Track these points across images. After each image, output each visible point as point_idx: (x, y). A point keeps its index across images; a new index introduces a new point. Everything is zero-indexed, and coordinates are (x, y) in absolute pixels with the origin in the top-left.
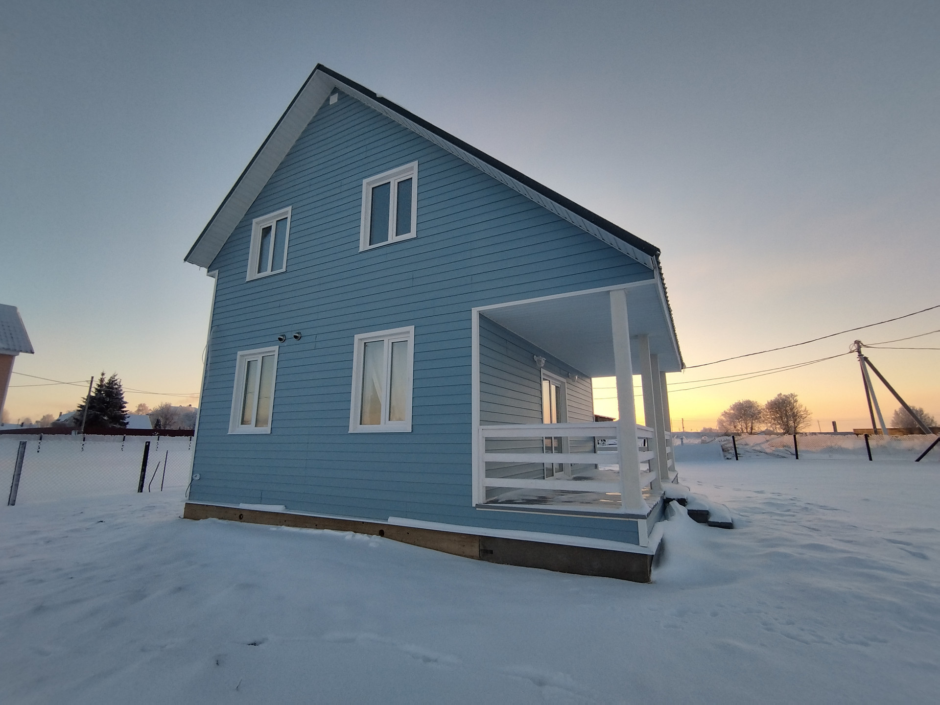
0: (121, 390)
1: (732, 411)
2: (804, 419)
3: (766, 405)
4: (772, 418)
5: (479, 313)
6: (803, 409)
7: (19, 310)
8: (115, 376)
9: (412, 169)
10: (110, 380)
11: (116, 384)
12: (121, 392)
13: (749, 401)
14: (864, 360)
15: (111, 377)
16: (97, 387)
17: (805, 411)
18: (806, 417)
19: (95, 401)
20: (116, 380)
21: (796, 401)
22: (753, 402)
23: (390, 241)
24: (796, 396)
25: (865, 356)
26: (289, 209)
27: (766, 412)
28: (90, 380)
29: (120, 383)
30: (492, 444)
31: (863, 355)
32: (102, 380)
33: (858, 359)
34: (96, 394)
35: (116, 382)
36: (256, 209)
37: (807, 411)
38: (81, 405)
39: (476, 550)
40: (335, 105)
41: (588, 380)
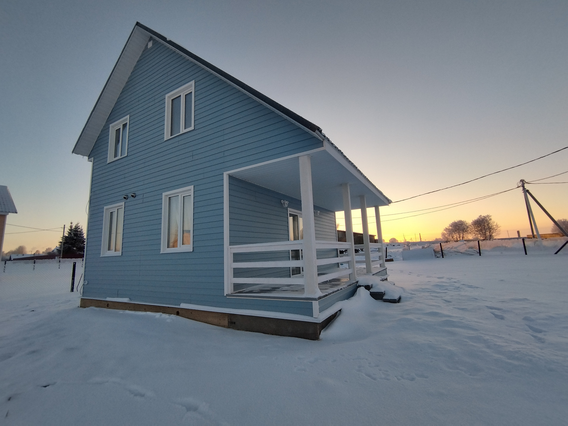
0: (83, 232)
1: (450, 228)
2: (495, 230)
3: (472, 222)
4: (476, 231)
5: (229, 175)
6: (495, 224)
7: (8, 188)
8: (78, 224)
9: (191, 86)
10: (75, 226)
11: (79, 229)
12: (83, 233)
13: (461, 221)
14: (526, 191)
15: (76, 225)
16: (69, 231)
17: (496, 225)
18: (497, 229)
19: (68, 239)
20: (79, 226)
21: (491, 220)
22: (464, 221)
23: (181, 133)
24: (491, 216)
25: (527, 189)
26: (128, 116)
27: (472, 227)
28: (63, 227)
29: (81, 228)
30: (237, 257)
31: (526, 189)
32: (71, 227)
33: (523, 191)
34: (69, 235)
35: (79, 227)
36: (111, 118)
37: (498, 225)
38: (61, 242)
39: (226, 322)
40: (151, 48)
41: (333, 214)
